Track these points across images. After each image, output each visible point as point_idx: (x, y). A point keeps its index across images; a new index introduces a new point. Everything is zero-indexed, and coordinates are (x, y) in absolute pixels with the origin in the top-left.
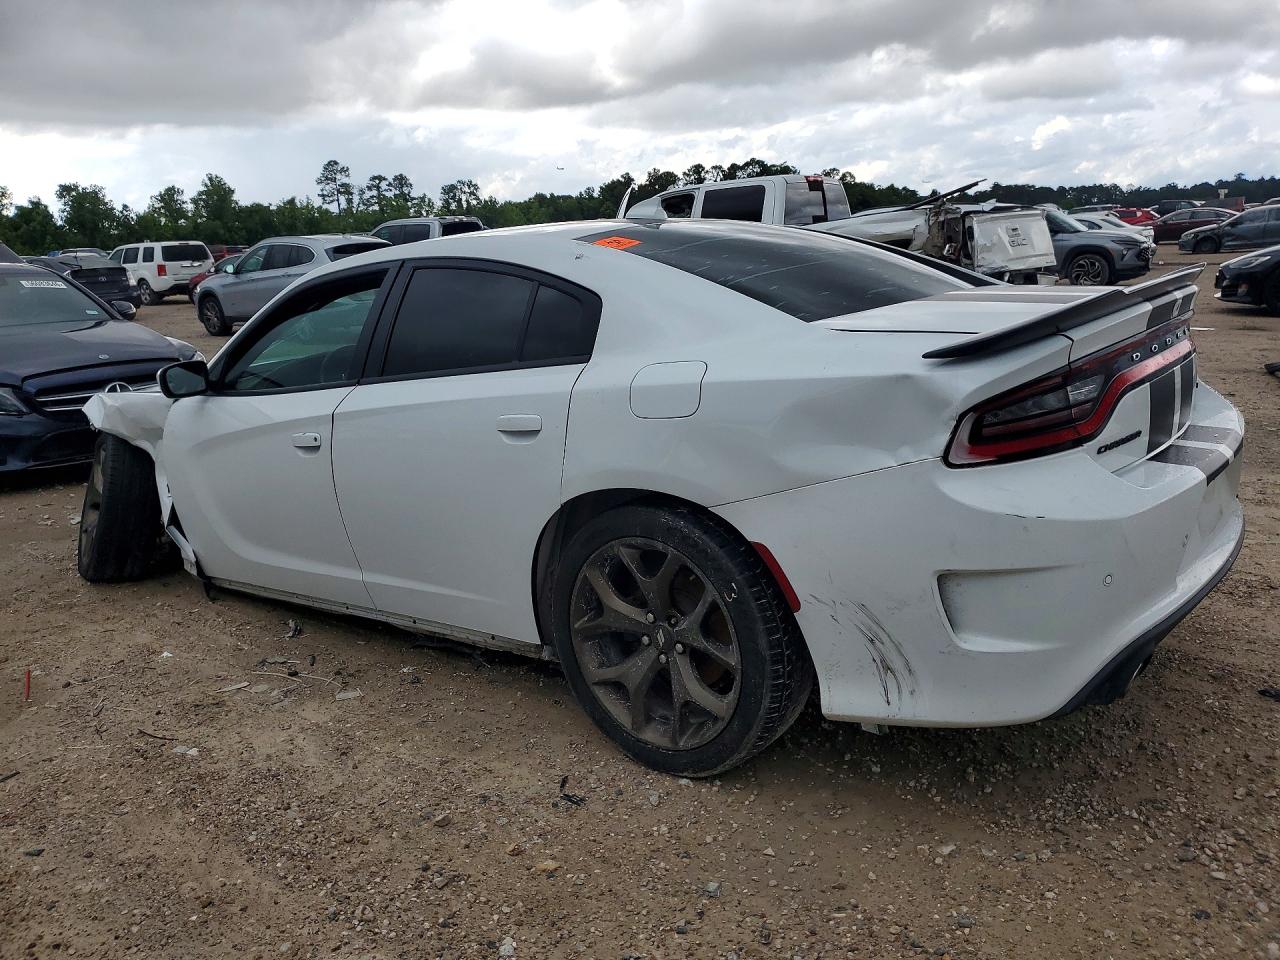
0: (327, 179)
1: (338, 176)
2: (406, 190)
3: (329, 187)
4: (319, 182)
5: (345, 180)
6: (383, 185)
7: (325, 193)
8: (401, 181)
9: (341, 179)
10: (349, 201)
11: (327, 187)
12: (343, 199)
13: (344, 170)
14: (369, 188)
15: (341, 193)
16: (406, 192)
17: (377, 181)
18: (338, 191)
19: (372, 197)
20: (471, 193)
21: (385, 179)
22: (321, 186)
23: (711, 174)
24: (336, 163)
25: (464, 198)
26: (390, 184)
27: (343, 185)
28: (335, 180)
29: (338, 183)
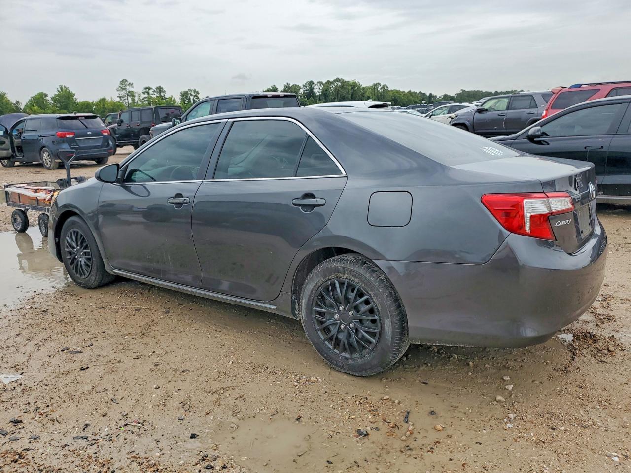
0: (122, 88)
1: (128, 87)
2: (162, 94)
3: (123, 93)
4: (118, 90)
5: (131, 89)
6: (151, 92)
7: (121, 95)
8: (160, 89)
9: (129, 88)
10: (133, 100)
11: (122, 93)
12: (130, 98)
13: (131, 84)
14: (144, 93)
15: (129, 96)
16: (163, 95)
17: (148, 90)
18: (128, 95)
19: (145, 97)
20: (195, 96)
21: (151, 89)
22: (118, 92)
23: (317, 86)
24: (126, 81)
25: (192, 97)
26: (154, 91)
27: (129, 92)
28: (125, 89)
29: (128, 90)
